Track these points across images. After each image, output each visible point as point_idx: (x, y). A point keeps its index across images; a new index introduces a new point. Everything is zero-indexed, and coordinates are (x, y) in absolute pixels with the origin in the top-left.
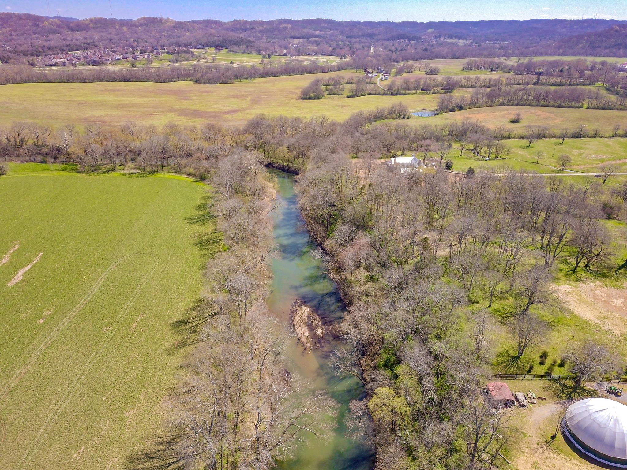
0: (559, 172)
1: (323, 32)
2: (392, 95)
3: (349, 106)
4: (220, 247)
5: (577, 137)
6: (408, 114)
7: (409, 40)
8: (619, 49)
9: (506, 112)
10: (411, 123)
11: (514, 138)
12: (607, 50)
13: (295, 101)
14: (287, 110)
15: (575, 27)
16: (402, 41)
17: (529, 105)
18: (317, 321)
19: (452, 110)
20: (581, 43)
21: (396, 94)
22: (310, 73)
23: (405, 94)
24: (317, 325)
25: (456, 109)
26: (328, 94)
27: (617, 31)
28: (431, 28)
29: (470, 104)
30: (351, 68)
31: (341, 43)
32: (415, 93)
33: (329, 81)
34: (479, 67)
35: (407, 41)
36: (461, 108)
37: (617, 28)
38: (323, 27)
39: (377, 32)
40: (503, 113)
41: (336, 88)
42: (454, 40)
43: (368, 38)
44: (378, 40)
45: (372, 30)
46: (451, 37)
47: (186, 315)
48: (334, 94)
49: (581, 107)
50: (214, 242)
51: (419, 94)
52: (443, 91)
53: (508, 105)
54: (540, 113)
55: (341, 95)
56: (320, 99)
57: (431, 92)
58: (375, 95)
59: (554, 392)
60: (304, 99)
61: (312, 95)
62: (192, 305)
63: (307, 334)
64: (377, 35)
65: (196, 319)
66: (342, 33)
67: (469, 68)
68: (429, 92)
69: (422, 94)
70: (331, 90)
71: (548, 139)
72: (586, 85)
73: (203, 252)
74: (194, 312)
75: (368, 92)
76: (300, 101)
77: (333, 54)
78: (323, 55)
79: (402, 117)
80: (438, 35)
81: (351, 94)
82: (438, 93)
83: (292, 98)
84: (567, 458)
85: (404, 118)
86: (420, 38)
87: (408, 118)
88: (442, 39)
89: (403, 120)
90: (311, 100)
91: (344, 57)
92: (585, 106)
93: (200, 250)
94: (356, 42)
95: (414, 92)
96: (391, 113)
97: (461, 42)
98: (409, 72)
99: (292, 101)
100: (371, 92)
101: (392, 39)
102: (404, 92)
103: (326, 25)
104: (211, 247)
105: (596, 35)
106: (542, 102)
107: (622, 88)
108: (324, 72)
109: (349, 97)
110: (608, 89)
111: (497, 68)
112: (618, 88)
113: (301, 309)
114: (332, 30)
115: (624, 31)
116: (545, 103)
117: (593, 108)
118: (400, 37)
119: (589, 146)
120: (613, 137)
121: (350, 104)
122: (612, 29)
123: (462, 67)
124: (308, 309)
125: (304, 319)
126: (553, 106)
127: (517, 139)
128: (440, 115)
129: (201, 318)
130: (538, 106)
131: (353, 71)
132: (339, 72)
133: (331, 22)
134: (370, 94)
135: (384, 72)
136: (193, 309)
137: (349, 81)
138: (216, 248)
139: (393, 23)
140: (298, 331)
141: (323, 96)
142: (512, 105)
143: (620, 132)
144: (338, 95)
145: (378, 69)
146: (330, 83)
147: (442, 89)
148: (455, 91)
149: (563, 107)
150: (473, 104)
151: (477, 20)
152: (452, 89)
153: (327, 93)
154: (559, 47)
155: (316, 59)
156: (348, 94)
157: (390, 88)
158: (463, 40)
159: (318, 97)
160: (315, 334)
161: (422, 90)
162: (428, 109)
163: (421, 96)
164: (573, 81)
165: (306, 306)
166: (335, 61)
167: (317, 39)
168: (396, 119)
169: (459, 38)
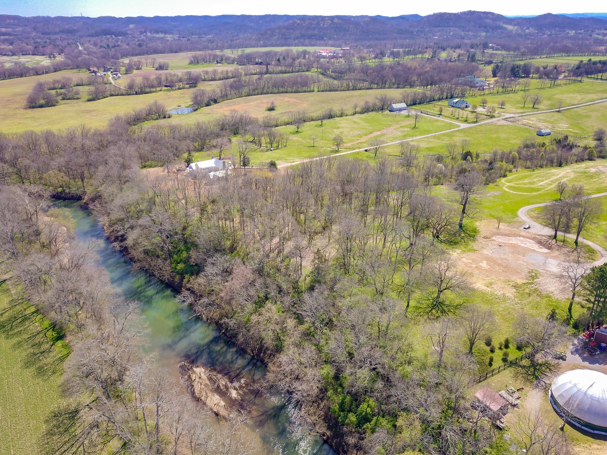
0: (337, 151)
1: (10, 30)
2: (136, 94)
3: (95, 110)
4: (37, 324)
5: (329, 118)
6: (167, 113)
7: (116, 36)
8: (305, 39)
9: (258, 101)
10: (174, 121)
11: (281, 125)
12: (296, 41)
13: (23, 111)
14: (19, 123)
15: (261, 21)
16: (108, 36)
17: (271, 93)
18: (223, 382)
19: (208, 105)
20: (275, 36)
21: (141, 93)
22: (21, 76)
23: (150, 92)
24: (226, 386)
25: (211, 102)
26: (61, 100)
27: (299, 24)
28: (131, 24)
29: (222, 97)
30: (70, 67)
31: (39, 40)
32: (161, 90)
33: (54, 84)
34: (205, 60)
35: (113, 36)
36: (215, 102)
37: (299, 22)
38: (9, 24)
39: (76, 28)
40: (256, 102)
41: (69, 92)
42: (161, 35)
43: (69, 34)
44: (81, 37)
45: (69, 26)
46: (157, 32)
47: (46, 448)
48: (69, 99)
49: (313, 91)
50: (23, 321)
51: (165, 91)
52: (188, 86)
53: (255, 95)
54: (287, 99)
55: (78, 99)
56: (54, 106)
57: (177, 87)
58: (118, 95)
59: (523, 377)
60: (33, 107)
61: (42, 102)
62: (44, 427)
63: (222, 403)
64: (78, 31)
65: (65, 447)
66: (35, 29)
67: (195, 61)
68: (174, 88)
69: (168, 90)
70: (65, 94)
71: (308, 123)
72: (305, 71)
73: (15, 340)
74: (55, 438)
75: (109, 93)
76: (29, 111)
77: (37, 53)
78: (23, 55)
79: (162, 116)
80: (143, 30)
81: (90, 97)
82: (183, 88)
83: (17, 108)
84: (586, 445)
85: (165, 117)
86: (127, 34)
87: (169, 117)
88: (149, 34)
89: (165, 119)
90: (43, 109)
91: (51, 56)
92: (316, 90)
93: (7, 338)
94: (57, 39)
95: (159, 89)
96: (149, 114)
97: (169, 37)
98: (138, 69)
99: (18, 111)
100: (113, 93)
101: (97, 34)
102: (148, 90)
103: (12, 21)
104: (22, 328)
105: (284, 28)
106: (281, 89)
107: (332, 72)
108: (39, 75)
109: (89, 100)
110: (323, 74)
111: (222, 60)
112: (329, 72)
113: (194, 372)
114: (22, 26)
115: (304, 24)
116: (284, 90)
117: (323, 91)
118: (106, 33)
119: (343, 125)
120: (354, 114)
121: (95, 108)
122: (295, 22)
123: (188, 61)
124: (203, 370)
125: (206, 385)
126: (292, 92)
127: (284, 126)
128: (199, 111)
129: (72, 443)
130: (279, 93)
131: (75, 71)
132: (57, 73)
133: (16, 18)
134: (112, 95)
135: (111, 70)
136: (50, 433)
137: (79, 82)
138: (31, 327)
139: (88, 18)
140: (208, 402)
141: (57, 102)
142: (258, 94)
143: (358, 109)
144: (74, 99)
145: (104, 67)
146: (56, 85)
147: (187, 84)
148: (199, 85)
149: (300, 92)
150: (225, 97)
151: (173, 16)
152: (196, 83)
153: (60, 97)
154: (259, 40)
155: (17, 59)
156: (87, 97)
157: (131, 87)
158: (169, 34)
159: (50, 103)
160: (231, 399)
161: (166, 86)
162: (183, 106)
163: (168, 93)
164: (294, 69)
165: (197, 367)
166: (45, 61)
167: (7, 37)
168: (157, 119)
169: (165, 32)
